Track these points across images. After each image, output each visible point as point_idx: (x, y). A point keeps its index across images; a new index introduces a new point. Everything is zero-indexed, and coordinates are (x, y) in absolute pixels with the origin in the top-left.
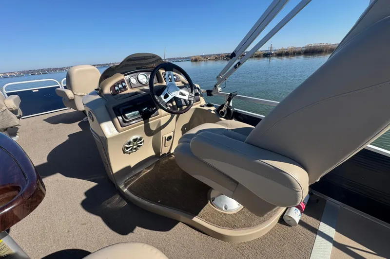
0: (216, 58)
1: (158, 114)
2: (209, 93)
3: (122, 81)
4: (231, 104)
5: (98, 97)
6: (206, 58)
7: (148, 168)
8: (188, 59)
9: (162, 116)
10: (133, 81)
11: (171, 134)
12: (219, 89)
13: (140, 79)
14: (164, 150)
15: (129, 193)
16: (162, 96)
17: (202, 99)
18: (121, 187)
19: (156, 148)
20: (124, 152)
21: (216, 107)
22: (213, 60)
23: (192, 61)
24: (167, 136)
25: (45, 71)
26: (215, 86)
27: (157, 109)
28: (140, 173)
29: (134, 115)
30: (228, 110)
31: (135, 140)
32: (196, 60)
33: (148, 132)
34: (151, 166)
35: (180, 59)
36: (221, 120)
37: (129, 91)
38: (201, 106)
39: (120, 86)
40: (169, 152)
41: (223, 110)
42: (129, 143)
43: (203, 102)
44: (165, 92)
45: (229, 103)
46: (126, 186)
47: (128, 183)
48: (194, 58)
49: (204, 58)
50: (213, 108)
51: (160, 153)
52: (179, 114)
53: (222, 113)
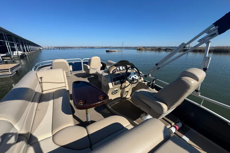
0: (152, 49)
1: (125, 82)
2: (145, 76)
3: (115, 69)
4: (154, 82)
5: (108, 74)
6: (146, 49)
7: (117, 102)
8: (135, 48)
9: (127, 83)
10: (118, 69)
11: (128, 90)
12: (150, 75)
13: (120, 68)
14: (124, 96)
15: (111, 108)
16: (129, 77)
17: (142, 78)
18: (108, 106)
19: (122, 95)
20: (112, 94)
21: (147, 82)
22: (150, 50)
23: (137, 50)
24: (127, 91)
25: (64, 48)
26: (148, 74)
27: (125, 81)
28: (115, 102)
29: (118, 82)
30: (152, 84)
31: (117, 90)
32: (140, 50)
33: (121, 88)
34: (119, 101)
35: (131, 47)
36: (149, 88)
37: (117, 73)
38: (141, 81)
39: (115, 71)
40: (125, 97)
41: (150, 84)
42: (115, 91)
43: (142, 79)
44: (130, 76)
45: (153, 82)
46: (110, 106)
47: (111, 105)
48: (138, 48)
49: (145, 49)
50: (146, 83)
51: (122, 96)
52: (132, 83)
53: (150, 85)
